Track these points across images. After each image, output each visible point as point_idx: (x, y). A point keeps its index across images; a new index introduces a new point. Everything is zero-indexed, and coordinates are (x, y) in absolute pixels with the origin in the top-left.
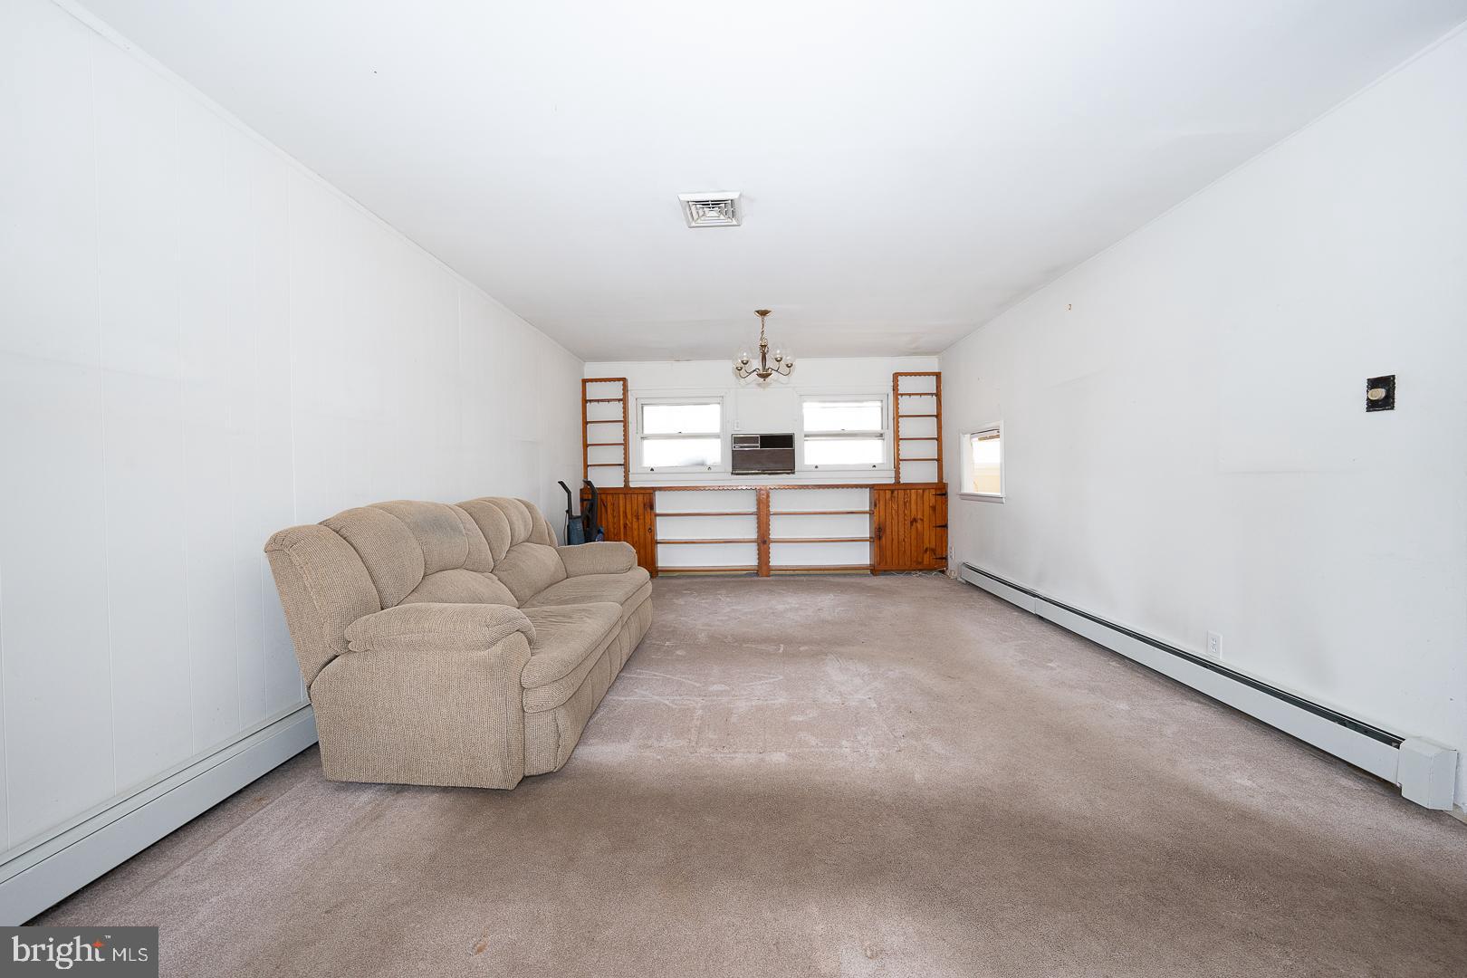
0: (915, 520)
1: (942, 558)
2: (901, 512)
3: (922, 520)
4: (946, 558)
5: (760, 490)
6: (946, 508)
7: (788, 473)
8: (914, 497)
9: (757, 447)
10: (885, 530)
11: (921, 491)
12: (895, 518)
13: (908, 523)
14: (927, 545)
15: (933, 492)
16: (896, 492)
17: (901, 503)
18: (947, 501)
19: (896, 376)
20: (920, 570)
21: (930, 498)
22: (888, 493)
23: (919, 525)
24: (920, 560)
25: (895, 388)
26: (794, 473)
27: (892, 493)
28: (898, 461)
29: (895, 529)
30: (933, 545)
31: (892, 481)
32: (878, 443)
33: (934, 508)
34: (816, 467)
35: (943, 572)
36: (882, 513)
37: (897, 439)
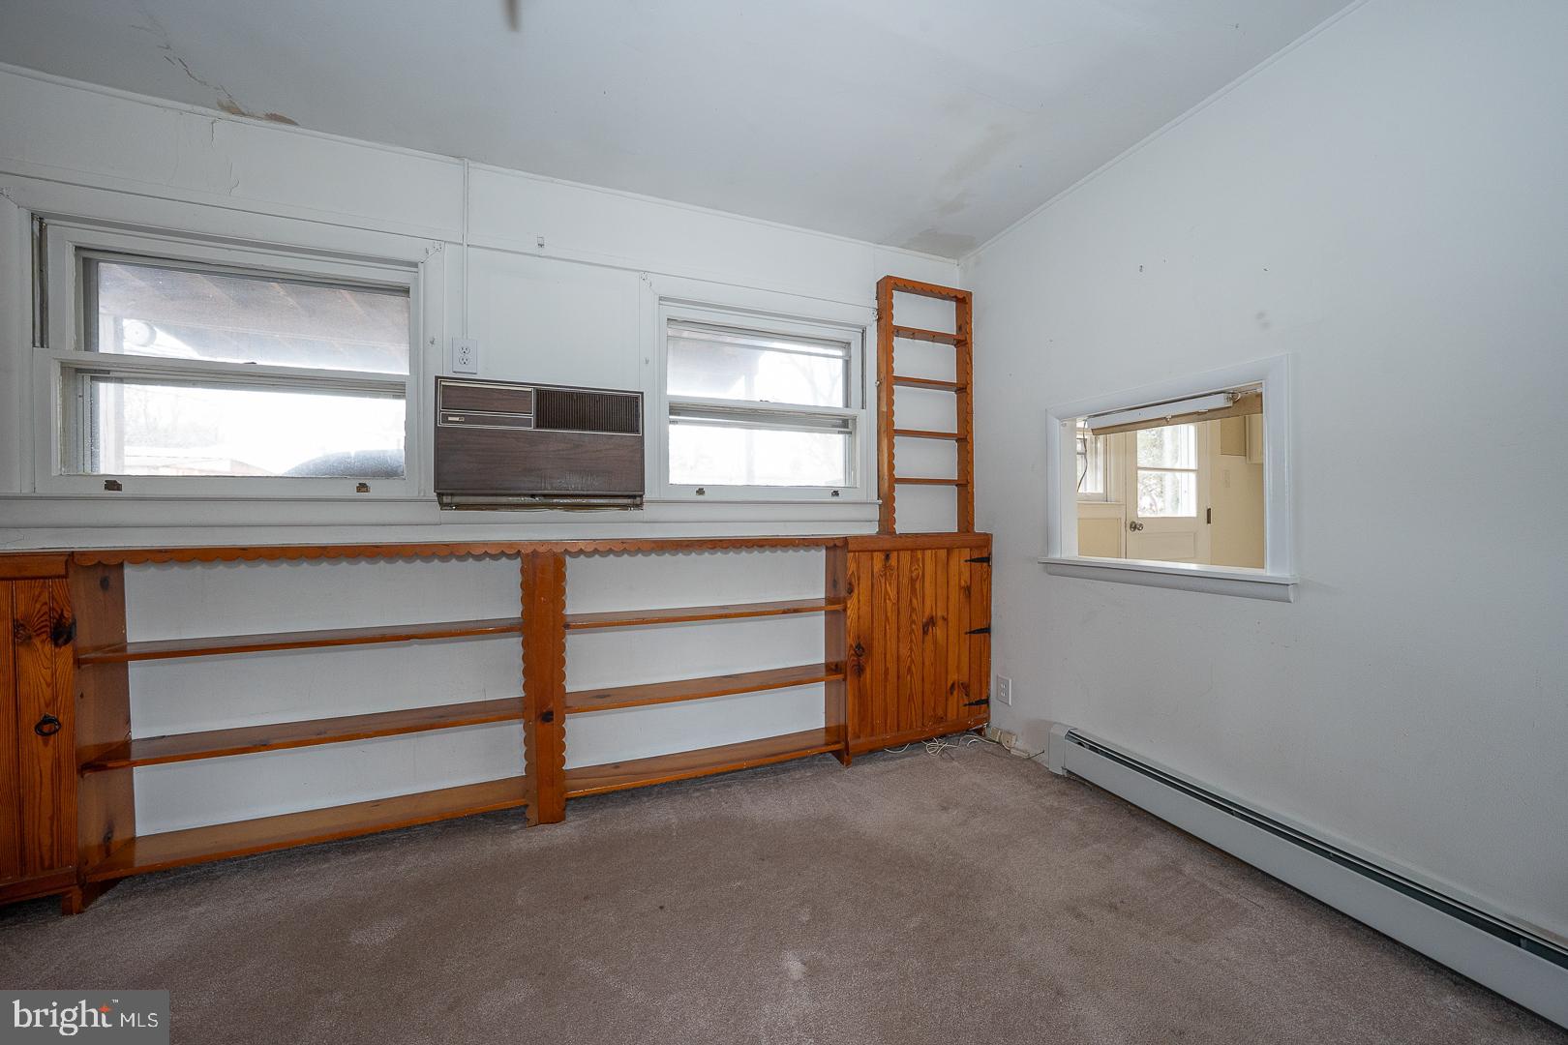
0: (931, 622)
1: (978, 703)
2: (904, 604)
3: (945, 619)
4: (987, 702)
5: (535, 553)
6: (989, 590)
7: (625, 507)
8: (929, 568)
9: (527, 423)
10: (871, 646)
11: (943, 553)
12: (893, 618)
13: (918, 629)
14: (953, 677)
15: (966, 554)
16: (894, 556)
17: (905, 581)
18: (989, 574)
19: (888, 287)
20: (942, 736)
21: (959, 564)
22: (879, 557)
23: (939, 632)
24: (940, 712)
25: (884, 312)
26: (639, 506)
27: (887, 557)
28: (888, 485)
29: (892, 645)
30: (965, 679)
31: (873, 529)
32: (837, 441)
33: (967, 591)
34: (701, 491)
35: (979, 732)
36: (865, 609)
37: (887, 430)
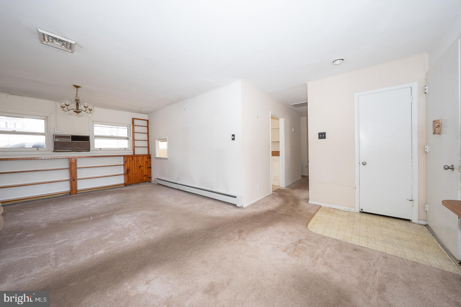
0: (140, 166)
1: (150, 178)
2: (136, 164)
3: (143, 166)
4: (151, 178)
5: (71, 158)
6: (151, 162)
7: (87, 151)
8: (140, 159)
9: (70, 140)
10: (130, 171)
11: (142, 157)
12: (134, 166)
13: (138, 167)
14: (145, 174)
15: (146, 157)
16: (134, 157)
17: (136, 161)
18: (151, 160)
19: (133, 119)
20: (143, 182)
21: (145, 159)
22: (131, 158)
23: (142, 168)
24: (142, 179)
25: (133, 123)
26: (89, 151)
27: (132, 158)
28: (134, 147)
29: (134, 170)
30: (147, 174)
31: (132, 154)
32: (126, 141)
33: (147, 162)
34: (100, 149)
35: (150, 182)
36: (129, 165)
37: (134, 140)
